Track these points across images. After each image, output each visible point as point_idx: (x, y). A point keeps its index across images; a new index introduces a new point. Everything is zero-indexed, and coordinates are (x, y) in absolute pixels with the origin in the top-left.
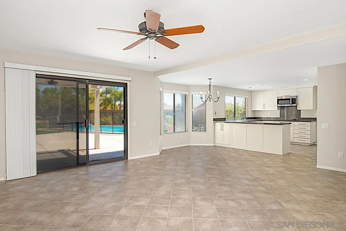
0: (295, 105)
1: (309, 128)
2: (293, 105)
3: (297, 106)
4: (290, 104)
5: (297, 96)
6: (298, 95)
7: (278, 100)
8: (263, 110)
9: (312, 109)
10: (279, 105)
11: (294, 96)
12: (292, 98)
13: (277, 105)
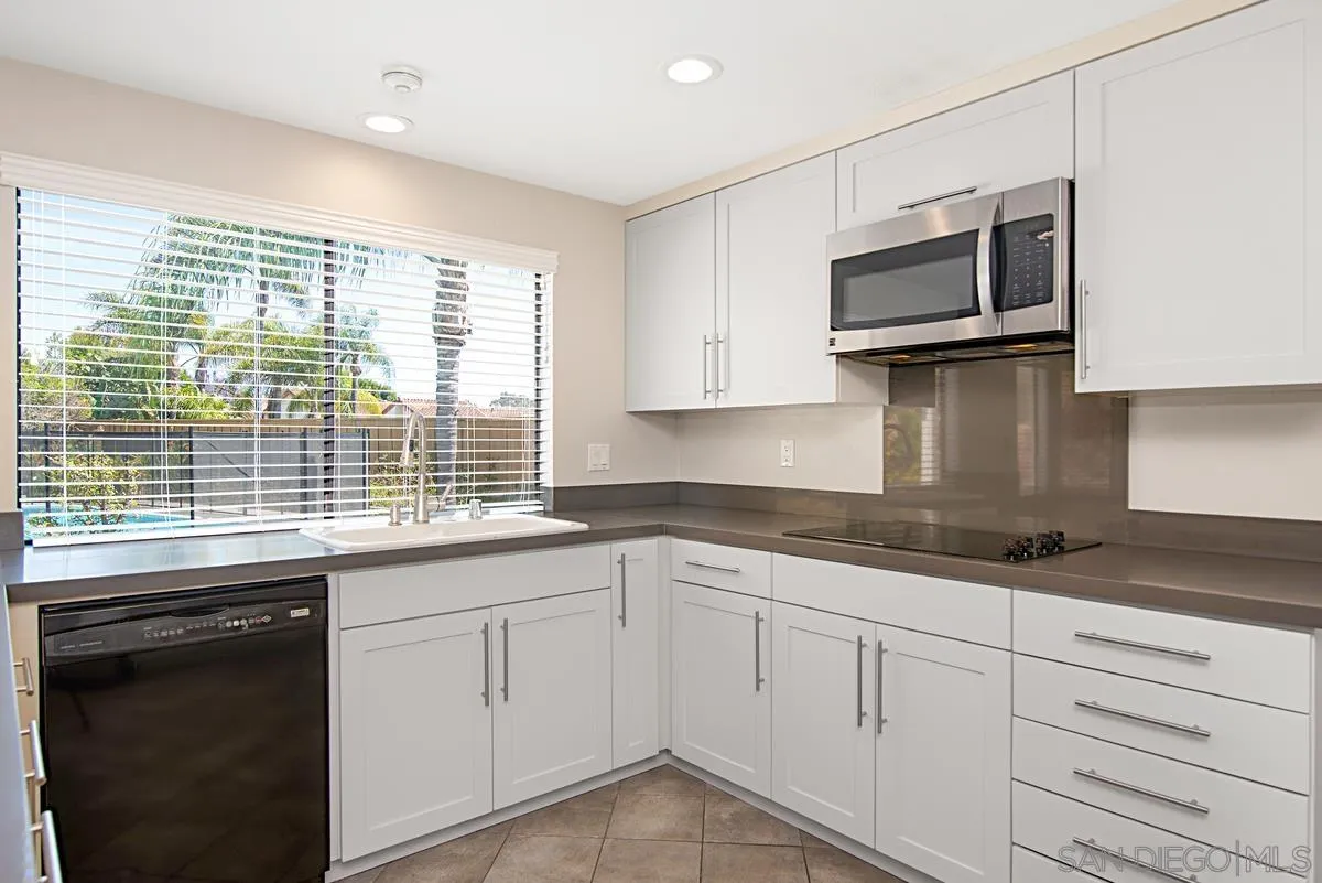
0: (1048, 317)
2: (1013, 322)
3: (1069, 337)
4: (974, 311)
5: (1072, 185)
6: (1087, 163)
7: (843, 270)
10: (851, 340)
11: (1030, 190)
12: (998, 231)
13: (832, 343)
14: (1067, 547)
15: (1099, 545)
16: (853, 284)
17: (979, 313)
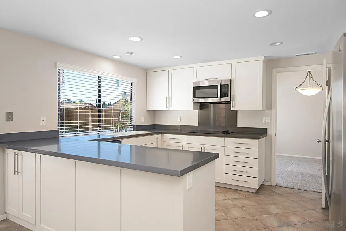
0: (228, 99)
1: (255, 153)
2: (223, 99)
3: (230, 102)
4: (217, 97)
5: (231, 80)
6: (233, 77)
7: (195, 89)
8: (167, 109)
9: (262, 110)
10: (196, 100)
11: (225, 80)
12: (221, 85)
13: (193, 100)
14: (229, 133)
15: (233, 132)
16: (197, 91)
17: (218, 98)
